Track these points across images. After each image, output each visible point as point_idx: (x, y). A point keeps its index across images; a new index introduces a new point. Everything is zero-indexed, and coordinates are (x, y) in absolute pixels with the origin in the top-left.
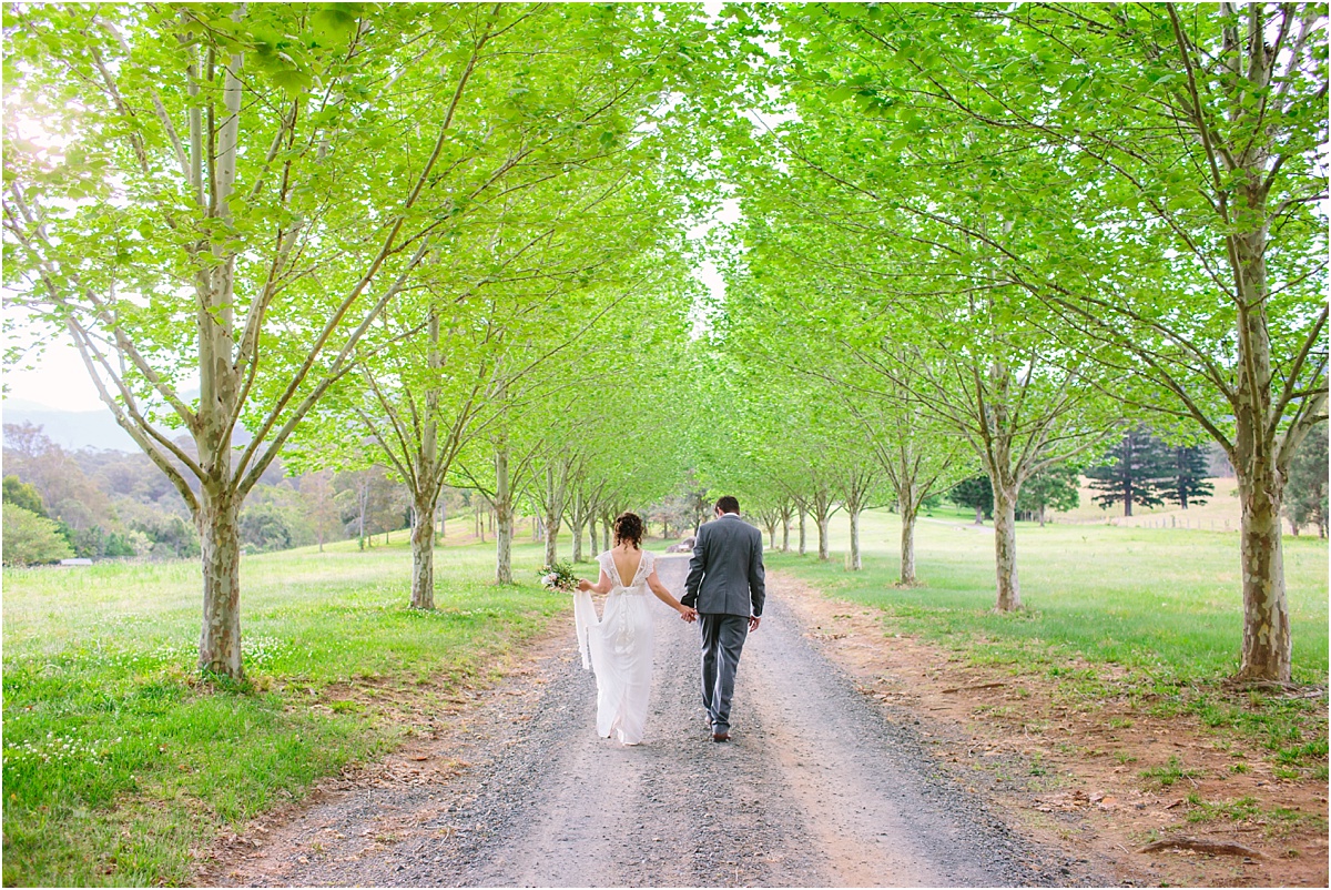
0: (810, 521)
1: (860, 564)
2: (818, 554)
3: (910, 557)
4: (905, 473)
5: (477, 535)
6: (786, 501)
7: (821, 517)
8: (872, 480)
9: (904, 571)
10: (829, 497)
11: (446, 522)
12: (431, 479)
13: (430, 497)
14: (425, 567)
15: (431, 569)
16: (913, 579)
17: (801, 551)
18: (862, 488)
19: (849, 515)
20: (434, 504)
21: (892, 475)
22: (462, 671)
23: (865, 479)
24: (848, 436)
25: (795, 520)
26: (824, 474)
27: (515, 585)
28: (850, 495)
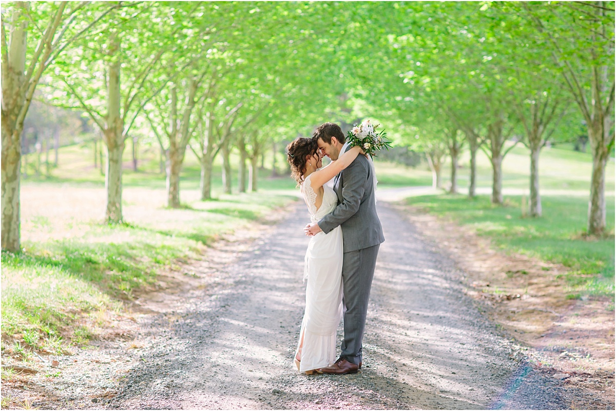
0: (483, 158)
1: (540, 209)
2: (491, 198)
3: (599, 203)
4: (599, 101)
5: (96, 166)
6: (454, 134)
7: (496, 155)
8: (558, 111)
9: (593, 219)
11: (61, 150)
12: (18, 94)
13: (17, 116)
14: (10, 201)
15: (18, 204)
16: (602, 229)
17: (471, 193)
18: (545, 120)
19: (529, 152)
20: (21, 124)
21: (582, 103)
22: (41, 331)
23: (548, 111)
24: (531, 56)
25: (465, 158)
26: (500, 102)
27: (127, 225)
28: (531, 129)
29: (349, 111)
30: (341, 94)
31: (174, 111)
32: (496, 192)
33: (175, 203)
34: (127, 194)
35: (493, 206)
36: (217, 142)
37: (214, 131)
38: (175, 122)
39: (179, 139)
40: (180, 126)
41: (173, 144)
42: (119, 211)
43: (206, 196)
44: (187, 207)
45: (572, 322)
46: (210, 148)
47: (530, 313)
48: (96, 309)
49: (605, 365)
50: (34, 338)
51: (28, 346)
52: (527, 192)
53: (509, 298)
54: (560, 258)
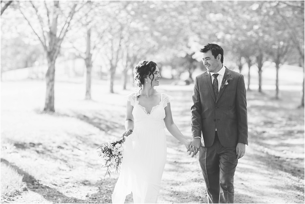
1: (280, 95)
7: (260, 70)
10: (264, 58)
18: (283, 54)
29: (190, 48)
30: (186, 40)
31: (112, 49)
32: (260, 88)
33: (112, 91)
34: (94, 88)
35: (259, 94)
36: (129, 64)
37: (128, 59)
38: (112, 54)
39: (114, 62)
40: (115, 56)
41: (111, 64)
42: (90, 95)
43: (125, 88)
44: (117, 93)
45: (290, 141)
46: (126, 66)
47: (272, 138)
48: (94, 134)
49: (301, 156)
50: (75, 144)
51: (74, 147)
52: (274, 88)
53: (264, 132)
54: (287, 116)
